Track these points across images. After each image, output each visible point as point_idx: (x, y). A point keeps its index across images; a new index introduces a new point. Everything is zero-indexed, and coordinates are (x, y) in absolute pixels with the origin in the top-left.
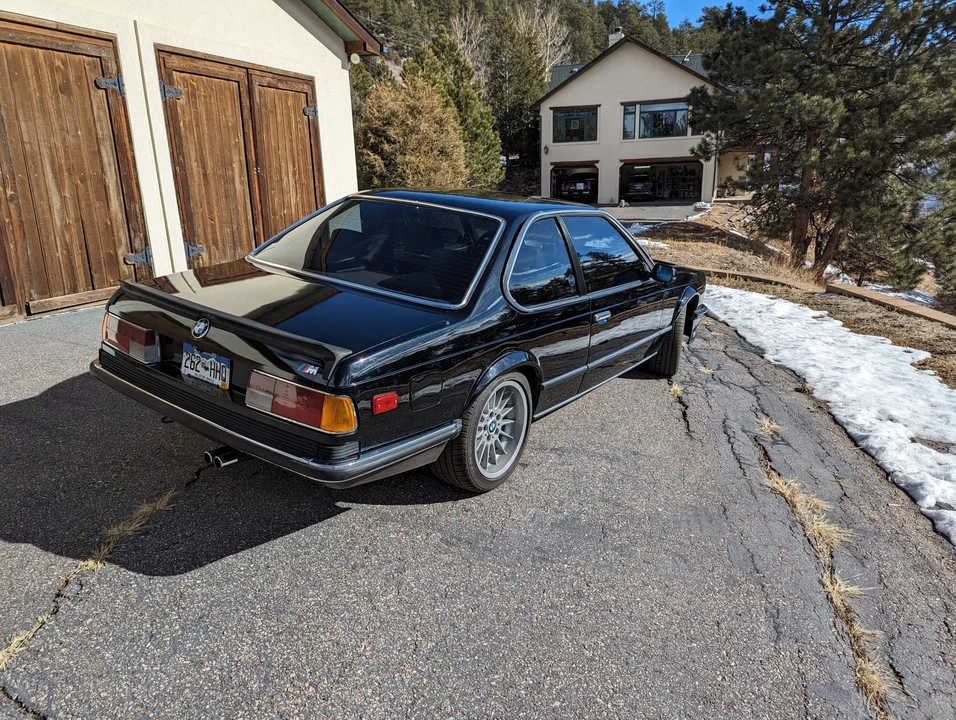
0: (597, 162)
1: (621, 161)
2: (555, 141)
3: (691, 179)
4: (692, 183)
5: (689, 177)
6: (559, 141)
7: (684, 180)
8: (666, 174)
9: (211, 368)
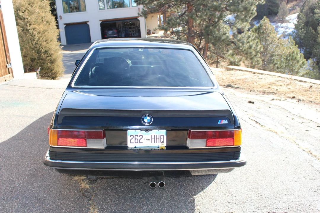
0: (88, 22)
1: (100, 20)
2: (65, 13)
3: (134, 28)
4: (134, 29)
5: (132, 26)
6: (66, 13)
7: (130, 28)
8: (121, 25)
9: (152, 139)
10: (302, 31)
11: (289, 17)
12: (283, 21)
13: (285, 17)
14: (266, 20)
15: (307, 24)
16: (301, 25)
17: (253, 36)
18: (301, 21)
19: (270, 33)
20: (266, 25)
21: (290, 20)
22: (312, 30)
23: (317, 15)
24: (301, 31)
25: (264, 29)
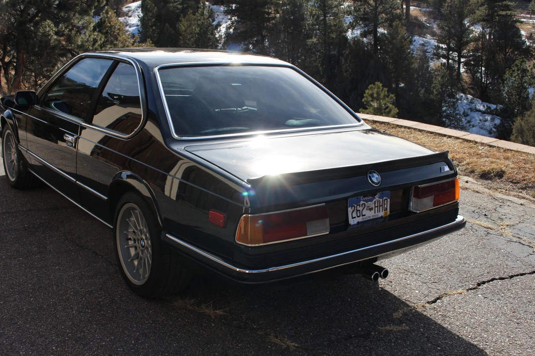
9: (375, 207)
10: (153, 30)
11: (127, 7)
12: (118, 13)
13: (120, 6)
14: (110, 13)
15: (159, 17)
16: (151, 21)
17: (100, 39)
18: (150, 14)
19: (118, 33)
20: (112, 21)
21: (129, 11)
22: (169, 27)
23: (171, 5)
24: (151, 30)
25: (108, 27)
